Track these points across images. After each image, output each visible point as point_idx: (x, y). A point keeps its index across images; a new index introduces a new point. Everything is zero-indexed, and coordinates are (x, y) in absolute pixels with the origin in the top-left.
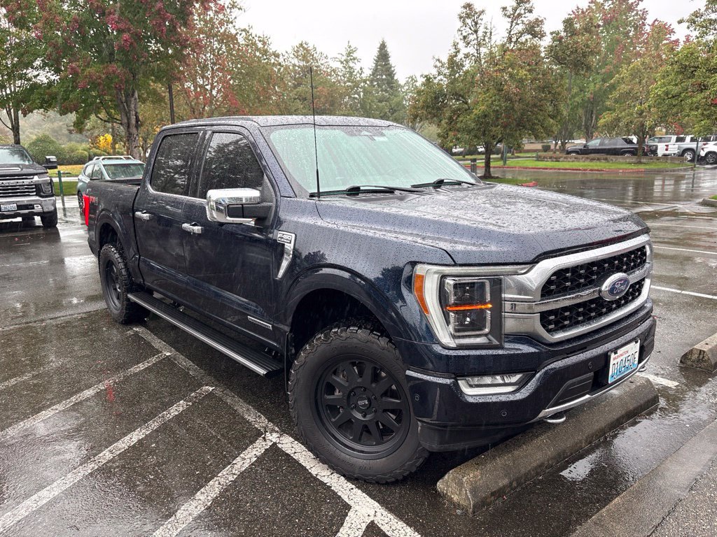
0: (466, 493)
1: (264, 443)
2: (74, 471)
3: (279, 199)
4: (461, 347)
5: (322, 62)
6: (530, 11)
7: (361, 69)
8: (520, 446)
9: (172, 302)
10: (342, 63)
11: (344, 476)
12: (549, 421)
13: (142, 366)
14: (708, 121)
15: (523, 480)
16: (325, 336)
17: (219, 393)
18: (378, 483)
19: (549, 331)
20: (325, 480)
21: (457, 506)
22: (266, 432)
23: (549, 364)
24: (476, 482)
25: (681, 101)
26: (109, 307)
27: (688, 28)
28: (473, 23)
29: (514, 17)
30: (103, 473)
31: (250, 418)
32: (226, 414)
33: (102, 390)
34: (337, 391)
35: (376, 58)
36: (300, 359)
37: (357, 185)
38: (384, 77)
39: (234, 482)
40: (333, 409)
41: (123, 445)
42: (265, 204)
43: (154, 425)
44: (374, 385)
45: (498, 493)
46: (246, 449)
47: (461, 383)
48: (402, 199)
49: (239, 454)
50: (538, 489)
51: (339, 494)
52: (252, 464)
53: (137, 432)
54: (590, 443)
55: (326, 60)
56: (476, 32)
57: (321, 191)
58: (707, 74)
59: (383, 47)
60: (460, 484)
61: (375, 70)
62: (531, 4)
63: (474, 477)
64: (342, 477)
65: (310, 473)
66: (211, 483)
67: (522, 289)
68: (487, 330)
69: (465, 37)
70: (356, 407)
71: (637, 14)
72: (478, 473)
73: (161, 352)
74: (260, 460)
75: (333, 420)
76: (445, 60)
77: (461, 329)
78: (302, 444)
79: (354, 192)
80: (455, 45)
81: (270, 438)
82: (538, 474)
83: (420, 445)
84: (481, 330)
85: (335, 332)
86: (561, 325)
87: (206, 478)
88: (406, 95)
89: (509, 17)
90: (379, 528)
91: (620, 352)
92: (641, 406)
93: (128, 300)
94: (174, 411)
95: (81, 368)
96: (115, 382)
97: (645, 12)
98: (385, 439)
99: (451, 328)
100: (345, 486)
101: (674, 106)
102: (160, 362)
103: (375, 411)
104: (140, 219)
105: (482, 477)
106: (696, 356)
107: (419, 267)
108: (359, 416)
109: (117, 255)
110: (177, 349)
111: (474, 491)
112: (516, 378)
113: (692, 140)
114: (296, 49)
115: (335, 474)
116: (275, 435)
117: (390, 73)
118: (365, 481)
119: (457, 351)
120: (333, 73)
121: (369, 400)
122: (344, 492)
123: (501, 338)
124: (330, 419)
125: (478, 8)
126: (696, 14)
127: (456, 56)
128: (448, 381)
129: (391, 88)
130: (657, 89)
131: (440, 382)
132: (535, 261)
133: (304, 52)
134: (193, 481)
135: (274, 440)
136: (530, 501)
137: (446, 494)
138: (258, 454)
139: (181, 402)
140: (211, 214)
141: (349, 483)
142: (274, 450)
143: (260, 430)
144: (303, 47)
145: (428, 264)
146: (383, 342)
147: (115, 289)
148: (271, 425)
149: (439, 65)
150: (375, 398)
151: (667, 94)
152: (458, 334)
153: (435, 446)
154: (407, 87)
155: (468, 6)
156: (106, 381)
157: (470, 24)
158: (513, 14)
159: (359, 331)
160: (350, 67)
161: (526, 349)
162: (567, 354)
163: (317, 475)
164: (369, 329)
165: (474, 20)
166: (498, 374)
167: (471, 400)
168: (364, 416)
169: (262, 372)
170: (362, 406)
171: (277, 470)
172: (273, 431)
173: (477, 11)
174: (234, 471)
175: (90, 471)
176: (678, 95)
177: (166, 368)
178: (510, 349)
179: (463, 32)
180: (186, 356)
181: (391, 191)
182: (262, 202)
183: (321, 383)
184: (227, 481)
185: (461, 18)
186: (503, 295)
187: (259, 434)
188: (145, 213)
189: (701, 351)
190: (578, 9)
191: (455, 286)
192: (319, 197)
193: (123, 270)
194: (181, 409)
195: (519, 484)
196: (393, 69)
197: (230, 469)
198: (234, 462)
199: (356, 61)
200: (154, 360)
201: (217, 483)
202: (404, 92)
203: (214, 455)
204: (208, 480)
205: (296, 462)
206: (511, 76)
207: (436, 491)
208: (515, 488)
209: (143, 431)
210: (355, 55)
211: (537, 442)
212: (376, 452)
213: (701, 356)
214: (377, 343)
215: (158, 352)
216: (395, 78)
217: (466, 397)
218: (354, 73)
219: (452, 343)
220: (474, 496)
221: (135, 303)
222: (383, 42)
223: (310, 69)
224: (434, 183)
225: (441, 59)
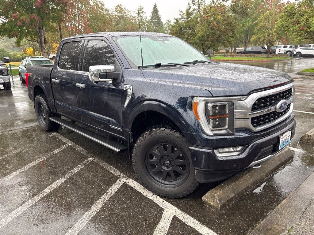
0: (217, 201)
1: (120, 183)
2: (32, 199)
3: (123, 70)
4: (215, 135)
5: (128, 14)
7: (146, 17)
8: (238, 179)
9: (71, 120)
10: (137, 14)
11: (159, 196)
12: (254, 167)
13: (58, 150)
14: (301, 37)
15: (240, 194)
16: (149, 133)
17: (96, 160)
18: (175, 198)
19: (254, 126)
20: (151, 198)
21: (212, 207)
22: (120, 177)
23: (255, 141)
24: (221, 196)
25: (289, 29)
26: (40, 124)
30: (46, 199)
31: (112, 172)
32: (100, 170)
33: (41, 162)
34: (155, 157)
35: (152, 12)
36: (137, 144)
37: (159, 62)
38: (156, 20)
39: (109, 200)
40: (153, 166)
41: (54, 186)
43: (68, 176)
44: (172, 154)
45: (230, 200)
46: (112, 185)
47: (215, 151)
48: (181, 69)
49: (109, 188)
50: (247, 198)
51: (158, 204)
52: (116, 192)
53: (60, 180)
54: (267, 177)
55: (130, 13)
57: (143, 66)
58: (300, 17)
59: (155, 6)
60: (214, 197)
61: (152, 17)
63: (220, 194)
64: (158, 196)
65: (143, 195)
66: (98, 201)
67: (242, 107)
68: (227, 127)
69: (193, 1)
70: (164, 164)
72: (221, 192)
73: (67, 144)
74: (119, 190)
75: (153, 171)
76: (184, 12)
77: (215, 127)
78: (138, 182)
79: (158, 66)
80: (189, 5)
81: (123, 180)
82: (246, 191)
83: (195, 180)
84: (224, 127)
85: (154, 131)
86: (259, 124)
87: (95, 199)
90: (178, 218)
91: (284, 135)
92: (287, 160)
93: (50, 120)
94: (76, 170)
95: (30, 152)
96: (47, 158)
98: (178, 178)
99: (211, 126)
100: (160, 200)
101: (286, 31)
102: (67, 148)
103: (173, 166)
104: (54, 82)
105: (223, 194)
106: (307, 137)
107: (195, 98)
108: (165, 168)
109: (43, 100)
110: (74, 142)
111: (220, 200)
112: (239, 148)
114: (116, 8)
115: (155, 195)
116: (125, 179)
117: (159, 19)
118: (169, 198)
119: (213, 137)
120: (133, 19)
121: (170, 161)
122: (160, 203)
123: (233, 130)
124: (152, 170)
127: (189, 10)
128: (210, 151)
129: (160, 25)
130: (278, 24)
131: (206, 151)
132: (249, 94)
133: (120, 9)
134: (89, 201)
135: (125, 181)
136: (244, 203)
137: (207, 202)
138: (118, 188)
139: (79, 165)
140: (92, 78)
141: (161, 199)
142: (125, 185)
143: (117, 177)
144: (119, 7)
145: (200, 97)
146: (177, 134)
147: (43, 116)
148: (122, 174)
149: (182, 14)
150: (173, 160)
151: (282, 25)
152: (213, 129)
153: (203, 181)
154: (166, 25)
156: (43, 158)
159: (166, 130)
160: (141, 16)
161: (245, 135)
162: (262, 137)
163: (146, 196)
164: (170, 129)
166: (230, 147)
167: (220, 159)
168: (168, 168)
169: (117, 150)
170: (167, 164)
171: (127, 194)
172: (123, 177)
174: (108, 196)
175: (40, 198)
176: (287, 26)
177: (70, 151)
178: (237, 135)
180: (78, 145)
181: (175, 65)
182: (115, 71)
183: (147, 154)
184: (105, 200)
186: (234, 111)
187: (116, 179)
188: (57, 79)
189: (309, 135)
191: (213, 107)
192: (143, 68)
193: (46, 107)
194: (79, 169)
195: (239, 196)
196: (160, 17)
197: (106, 195)
198: (107, 192)
199: (143, 13)
200: (64, 147)
201: (101, 201)
202: (165, 27)
203: (97, 189)
204: (96, 201)
205: (136, 190)
206: (214, 19)
207: (202, 201)
208: (237, 198)
209: (63, 179)
210: (143, 10)
211: (245, 177)
212: (173, 185)
213: (309, 138)
214: (174, 135)
215: (65, 144)
216: (161, 21)
217: (218, 158)
218: (143, 19)
219: (211, 134)
220: (220, 202)
221: (53, 122)
222: (155, 4)
223: (123, 17)
224: (193, 62)
225: (183, 11)
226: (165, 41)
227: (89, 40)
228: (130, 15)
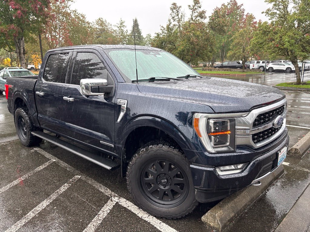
0: (218, 222)
1: (112, 203)
2: (15, 224)
3: (117, 84)
5: (109, 27)
6: (200, 7)
7: (127, 30)
8: (236, 197)
9: (55, 135)
10: (118, 27)
11: (155, 217)
12: (254, 185)
13: (41, 167)
14: (275, 54)
15: (239, 213)
16: (146, 150)
17: (84, 178)
18: (172, 219)
19: (254, 142)
20: (146, 219)
21: (213, 228)
22: (111, 197)
23: (257, 158)
24: (221, 216)
25: (263, 46)
26: (20, 139)
27: (266, 15)
28: (177, 12)
29: (194, 10)
30: (31, 224)
31: (103, 191)
32: (90, 189)
33: (23, 181)
34: (151, 175)
35: (133, 26)
36: (133, 161)
37: (153, 77)
38: (137, 34)
39: (101, 224)
40: (149, 185)
41: (39, 209)
42: (109, 86)
43: (54, 196)
44: (170, 172)
45: (230, 221)
46: (103, 206)
47: (217, 169)
48: (175, 83)
49: (101, 209)
50: (247, 216)
51: (155, 226)
52: (108, 214)
53: (45, 201)
54: (262, 193)
55: (111, 26)
56: (178, 15)
57: (138, 79)
58: (274, 35)
59: (136, 21)
60: (214, 218)
61: (133, 31)
62: (200, 4)
63: (220, 213)
64: (154, 217)
65: (138, 216)
66: (89, 225)
67: (245, 124)
68: (228, 144)
69: (173, 17)
70: (161, 183)
71: (241, 11)
72: (221, 211)
73: (50, 160)
74: (112, 211)
75: (149, 190)
76: (165, 27)
77: (217, 144)
78: (131, 201)
79: (152, 80)
80: (169, 20)
81: (114, 200)
82: (245, 209)
83: (194, 199)
84: (225, 144)
85: (151, 147)
86: (259, 140)
87: (86, 223)
88: (147, 42)
89: (191, 9)
91: (282, 151)
92: (278, 174)
93: (32, 135)
94: (63, 189)
95: (10, 170)
96: (29, 176)
97: (244, 10)
98: (175, 197)
99: (212, 144)
100: (157, 222)
101: (261, 48)
102: (51, 165)
103: (170, 185)
104: (38, 95)
105: (223, 213)
106: (294, 151)
107: (196, 114)
108: (162, 187)
109: (25, 113)
110: (59, 158)
111: (221, 220)
112: (240, 166)
113: (263, 62)
114: (97, 21)
115: (150, 216)
116: (116, 198)
117: (139, 33)
118: (166, 218)
119: (216, 155)
120: (114, 32)
121: (167, 180)
122: (157, 225)
123: (235, 147)
124: (147, 189)
125: (178, 5)
126: (268, 10)
127: (170, 25)
128: (212, 169)
129: (140, 39)
130: (253, 41)
131: (208, 170)
132: (249, 111)
133: (101, 22)
134: (80, 225)
135: (117, 201)
136: (245, 223)
137: (207, 222)
138: (110, 208)
139: (66, 184)
140: (82, 91)
141: (158, 220)
142: (117, 206)
143: (108, 196)
144: (100, 20)
145: (201, 113)
146: (176, 151)
147: (24, 130)
148: (113, 193)
149: (163, 29)
150: (170, 178)
151: (258, 42)
152: (215, 146)
153: (202, 200)
154: (147, 39)
155: (174, 4)
156: (24, 176)
157: (175, 12)
158: (193, 8)
159: (163, 146)
160: (122, 30)
161: (246, 152)
162: (262, 154)
163: (142, 217)
164: (168, 145)
165: (177, 10)
166: (232, 165)
167: (223, 177)
168: (165, 187)
169: (109, 168)
170: (164, 182)
171: (121, 216)
172: (115, 196)
173: (178, 6)
174: (100, 218)
175: (24, 224)
176: (262, 43)
177: (54, 167)
178: (238, 152)
179: (173, 15)
180: (64, 161)
181: (168, 79)
182: (108, 85)
183: (143, 173)
184: (98, 224)
185: (171, 9)
186: (236, 127)
187: (108, 198)
188: (41, 92)
189: (296, 149)
190: (217, 8)
191: (215, 123)
192: (137, 82)
193: (28, 121)
194: (66, 188)
195: (238, 215)
196: (140, 31)
197: (98, 217)
198: (99, 213)
199: (124, 27)
200: (47, 164)
201: (92, 225)
202: (145, 41)
203: (88, 211)
204: (87, 225)
205: (130, 211)
206: (194, 34)
207: (201, 221)
208: (237, 217)
209: (48, 201)
210: (124, 24)
211: (243, 194)
212: (171, 204)
213: (296, 151)
214: (172, 152)
215: (49, 160)
216: (142, 35)
217: (221, 176)
218: (124, 32)
219: (213, 151)
220: (221, 223)
221: (36, 136)
222: (136, 19)
223: (104, 30)
224: (186, 76)
225: (163, 26)
226: (157, 55)
227: (78, 52)
228: (111, 28)
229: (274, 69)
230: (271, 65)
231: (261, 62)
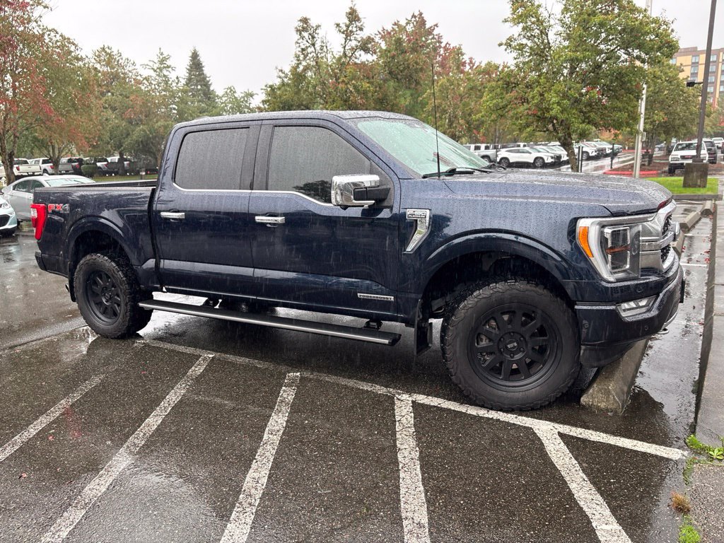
0: (614, 398)
1: (404, 403)
2: (258, 454)
3: (397, 182)
4: (618, 280)
5: (130, 69)
6: (361, 29)
7: (177, 78)
10: (155, 71)
13: (197, 369)
17: (307, 374)
20: (488, 416)
21: (605, 410)
22: (394, 395)
27: (506, 50)
28: (310, 37)
29: (348, 34)
30: (290, 450)
31: (367, 388)
32: (340, 389)
33: (185, 393)
35: (188, 67)
36: (458, 316)
37: (452, 168)
38: (199, 87)
39: (417, 432)
41: (277, 427)
44: (523, 329)
46: (394, 409)
47: (618, 308)
49: (393, 414)
51: (511, 422)
52: (415, 418)
53: (274, 416)
55: (133, 67)
56: (313, 45)
58: (526, 89)
59: (195, 56)
60: (607, 393)
61: (189, 80)
62: (361, 23)
64: (499, 412)
66: (398, 436)
68: (628, 266)
69: (303, 50)
70: (506, 350)
71: (433, 38)
73: (200, 355)
74: (417, 413)
75: (484, 365)
76: (287, 70)
80: (297, 57)
85: (493, 287)
87: (389, 434)
88: (226, 106)
89: (343, 33)
96: (189, 385)
97: (440, 37)
99: (609, 266)
101: (502, 116)
102: (213, 363)
103: (524, 351)
105: (616, 386)
107: (582, 220)
108: (508, 357)
110: (214, 351)
112: (643, 303)
113: (487, 148)
114: (97, 53)
115: (491, 411)
116: (405, 396)
117: (206, 84)
118: (520, 410)
119: (616, 284)
120: (145, 81)
121: (518, 343)
122: (513, 420)
123: (638, 271)
125: (313, 23)
126: (510, 39)
127: (298, 67)
128: (613, 308)
129: (209, 98)
132: (657, 210)
133: (107, 56)
135: (410, 399)
137: (592, 405)
138: (410, 410)
139: (284, 388)
141: (509, 415)
142: (419, 406)
143: (387, 395)
144: (106, 52)
145: (591, 217)
146: (539, 289)
148: (391, 390)
149: (283, 75)
152: (614, 271)
154: (226, 98)
155: (305, 21)
156: (178, 386)
157: (307, 37)
158: (347, 31)
159: (517, 283)
160: (164, 76)
161: (653, 278)
163: (477, 414)
164: (526, 280)
165: (310, 34)
170: (512, 348)
172: (399, 393)
173: (314, 26)
174: (406, 425)
175: (274, 451)
176: (504, 107)
179: (301, 44)
182: (381, 185)
184: (411, 433)
185: (297, 31)
186: (641, 238)
187: (389, 398)
190: (384, 29)
191: (613, 233)
194: (293, 393)
196: (208, 79)
197: (401, 425)
198: (397, 419)
199: (170, 69)
200: (202, 362)
201: (403, 435)
202: (222, 103)
203: (373, 419)
204: (393, 436)
206: (355, 87)
207: (581, 405)
209: (280, 415)
210: (168, 63)
212: (528, 384)
214: (533, 291)
215: (196, 356)
216: (211, 88)
217: (625, 319)
218: (170, 83)
219: (611, 278)
220: (619, 399)
222: (195, 50)
223: (116, 76)
225: (284, 69)
227: (276, 126)
228: (134, 71)
229: (511, 161)
230: (503, 153)
231: (483, 146)
